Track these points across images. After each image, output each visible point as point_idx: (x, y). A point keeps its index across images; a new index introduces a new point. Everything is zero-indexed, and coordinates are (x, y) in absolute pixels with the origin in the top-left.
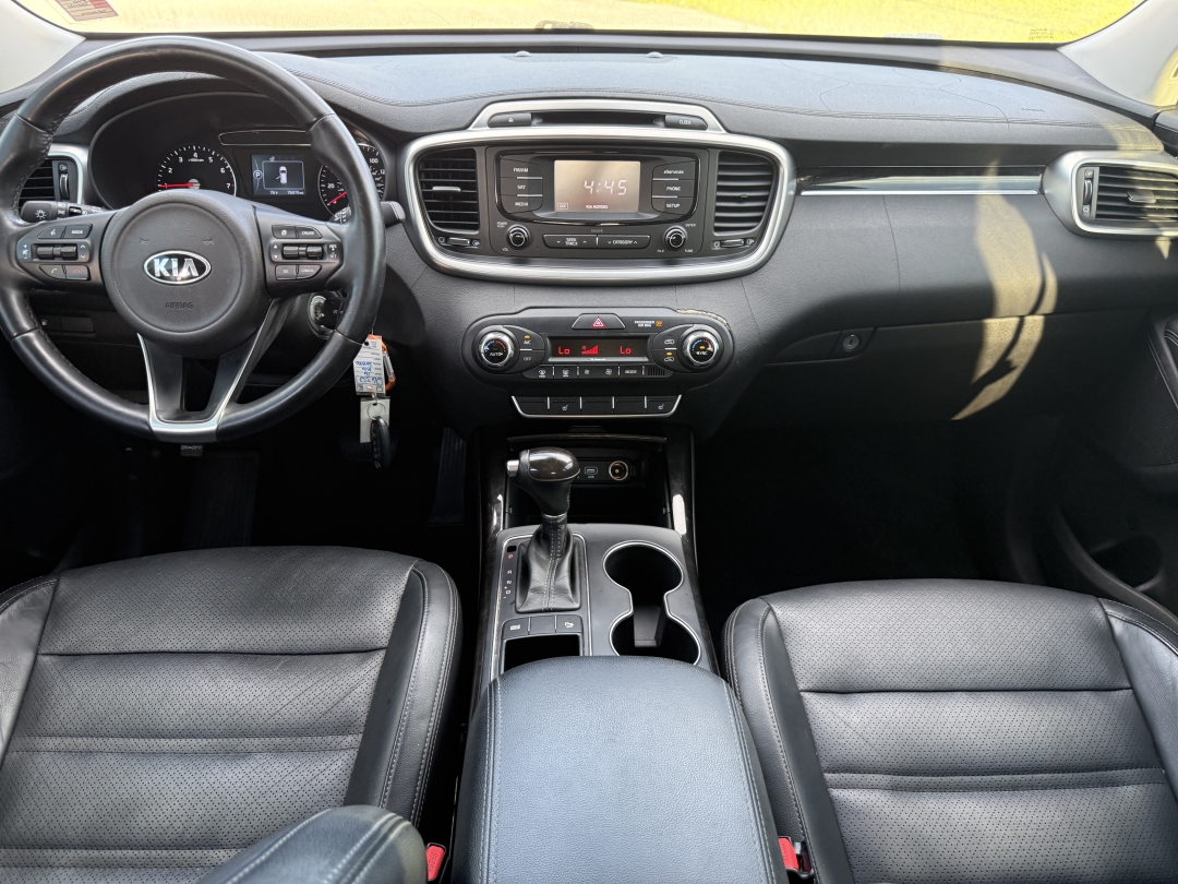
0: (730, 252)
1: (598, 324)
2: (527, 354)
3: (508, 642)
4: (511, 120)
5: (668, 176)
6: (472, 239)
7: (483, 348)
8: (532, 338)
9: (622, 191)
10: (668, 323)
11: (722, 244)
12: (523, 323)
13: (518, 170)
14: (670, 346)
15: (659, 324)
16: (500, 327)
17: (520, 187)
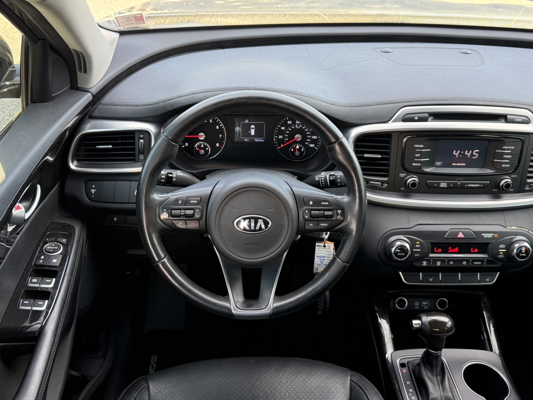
1: (461, 235)
2: (417, 252)
4: (416, 118)
5: (505, 149)
6: (383, 183)
7: (394, 250)
9: (475, 156)
10: (502, 234)
11: (530, 186)
12: (415, 233)
13: (417, 146)
14: (502, 249)
15: (496, 235)
16: (402, 237)
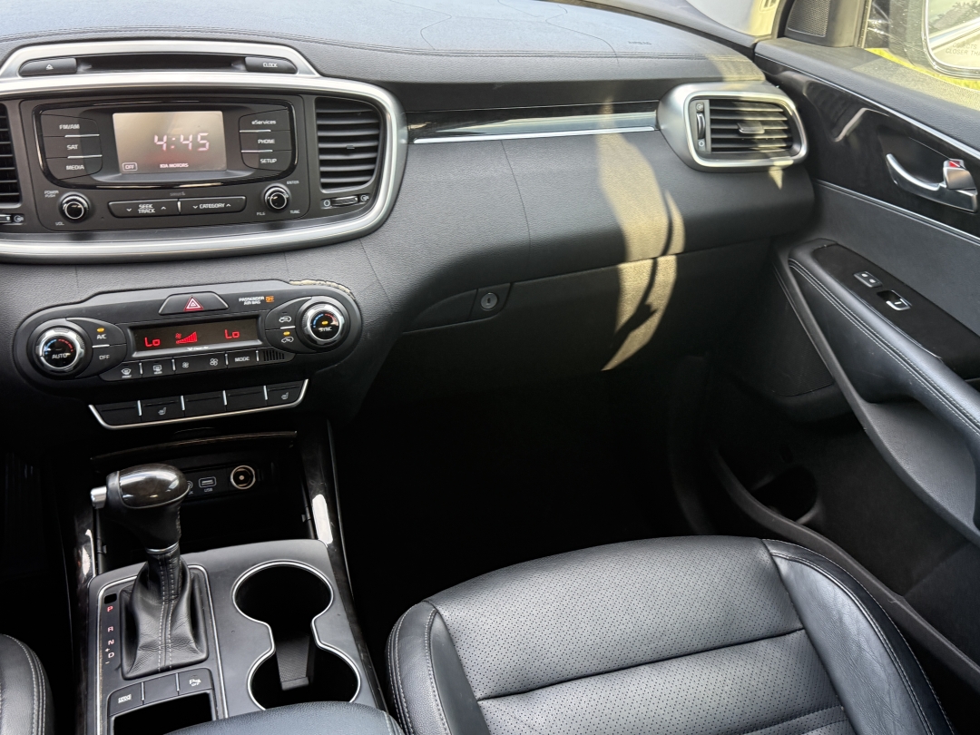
0: (344, 211)
1: (193, 305)
2: (103, 351)
3: (116, 719)
4: (49, 67)
5: (257, 127)
6: (13, 214)
7: (42, 349)
8: (107, 331)
9: (204, 145)
10: (281, 297)
11: (333, 202)
12: (93, 313)
13: (66, 127)
14: (286, 324)
15: (269, 299)
16: (63, 321)
17: (71, 147)
